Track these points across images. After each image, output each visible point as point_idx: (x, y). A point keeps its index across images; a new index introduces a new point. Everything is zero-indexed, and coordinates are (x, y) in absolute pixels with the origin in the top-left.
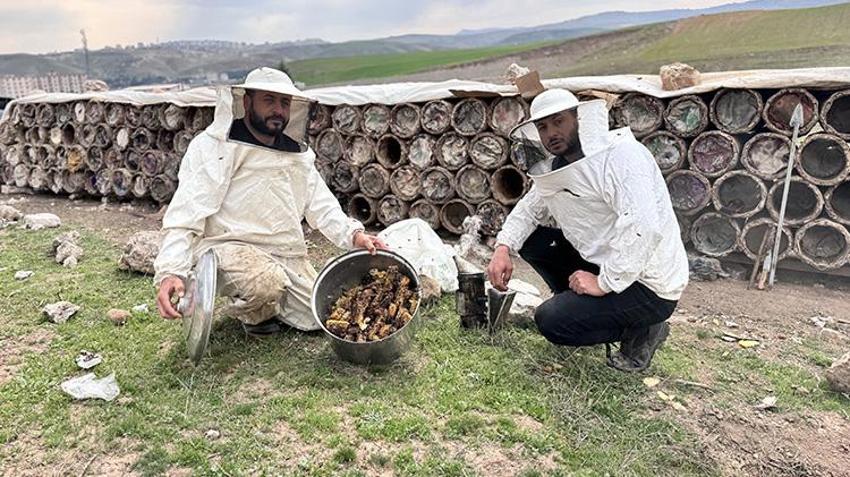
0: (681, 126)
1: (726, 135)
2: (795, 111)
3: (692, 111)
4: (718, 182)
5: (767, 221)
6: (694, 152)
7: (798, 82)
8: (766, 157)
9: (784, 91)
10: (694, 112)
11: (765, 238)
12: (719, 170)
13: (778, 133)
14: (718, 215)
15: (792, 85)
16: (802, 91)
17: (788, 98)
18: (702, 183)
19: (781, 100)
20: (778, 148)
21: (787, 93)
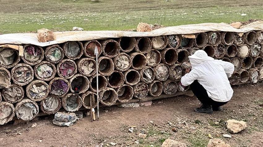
0: (53, 59)
1: (72, 61)
2: (95, 49)
3: (57, 52)
4: (71, 81)
5: (91, 93)
6: (60, 69)
7: (96, 38)
8: (85, 67)
9: (91, 41)
10: (58, 52)
11: (91, 99)
12: (71, 75)
13: (90, 58)
14: (74, 95)
15: (93, 39)
16: (97, 41)
17: (92, 44)
18: (65, 82)
19: (90, 45)
20: (89, 63)
21: (92, 42)
